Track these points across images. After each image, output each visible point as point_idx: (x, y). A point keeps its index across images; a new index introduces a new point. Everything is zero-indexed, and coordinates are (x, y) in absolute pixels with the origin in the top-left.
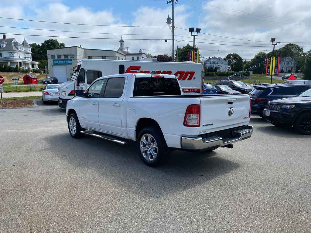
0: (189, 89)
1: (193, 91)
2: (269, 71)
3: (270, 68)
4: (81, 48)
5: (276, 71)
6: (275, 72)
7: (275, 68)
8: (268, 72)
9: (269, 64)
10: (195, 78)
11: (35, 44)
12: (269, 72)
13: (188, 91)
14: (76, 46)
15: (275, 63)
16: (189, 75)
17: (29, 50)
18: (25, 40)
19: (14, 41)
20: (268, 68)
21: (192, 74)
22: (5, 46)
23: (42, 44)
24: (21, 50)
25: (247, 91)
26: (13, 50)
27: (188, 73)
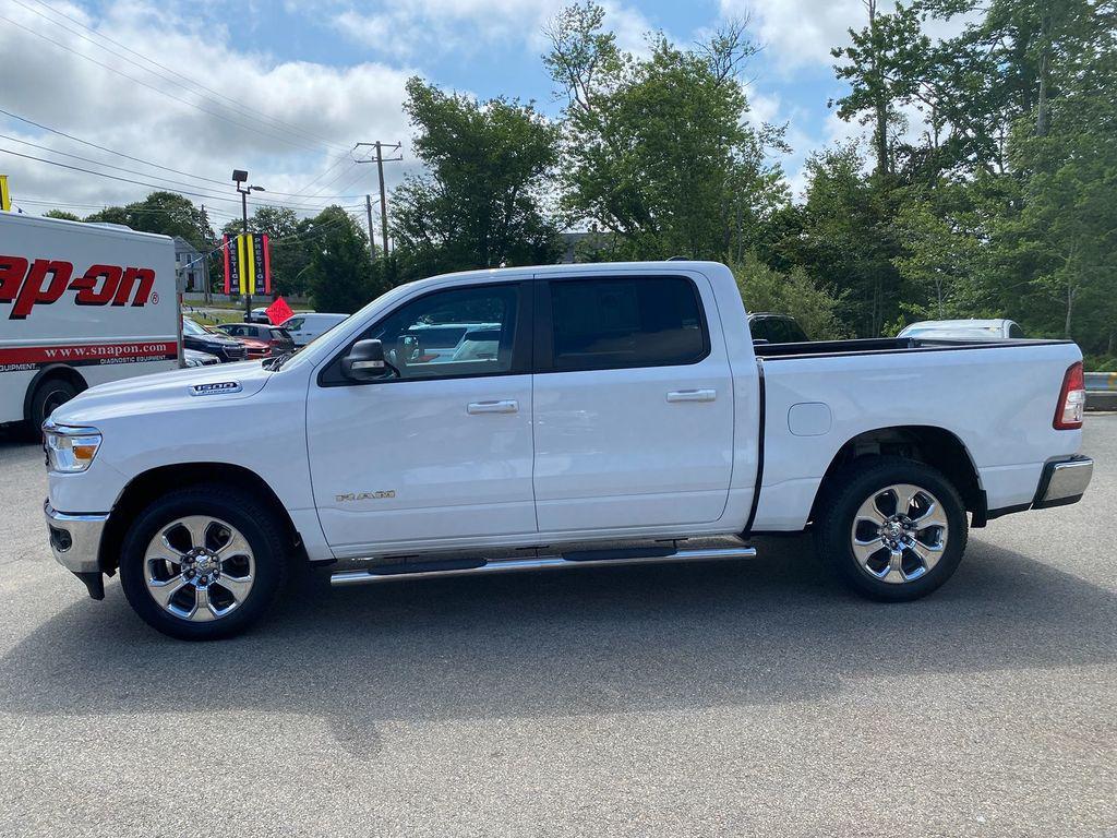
0: (140, 346)
1: (156, 353)
2: (234, 282)
3: (238, 272)
5: (260, 283)
6: (257, 286)
7: (256, 273)
8: (232, 286)
9: (234, 258)
10: (156, 296)
12: (238, 286)
13: (139, 354)
15: (255, 256)
16: (137, 282)
20: (231, 272)
21: (147, 277)
25: (227, 351)
27: (132, 273)
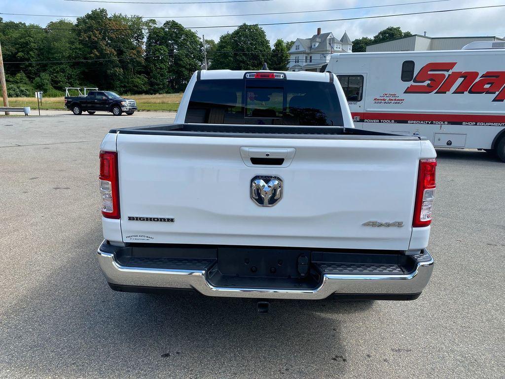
4: (425, 37)
11: (366, 39)
14: (416, 35)
17: (349, 48)
18: (345, 33)
19: (331, 36)
22: (317, 44)
23: (375, 37)
24: (338, 49)
26: (326, 51)
